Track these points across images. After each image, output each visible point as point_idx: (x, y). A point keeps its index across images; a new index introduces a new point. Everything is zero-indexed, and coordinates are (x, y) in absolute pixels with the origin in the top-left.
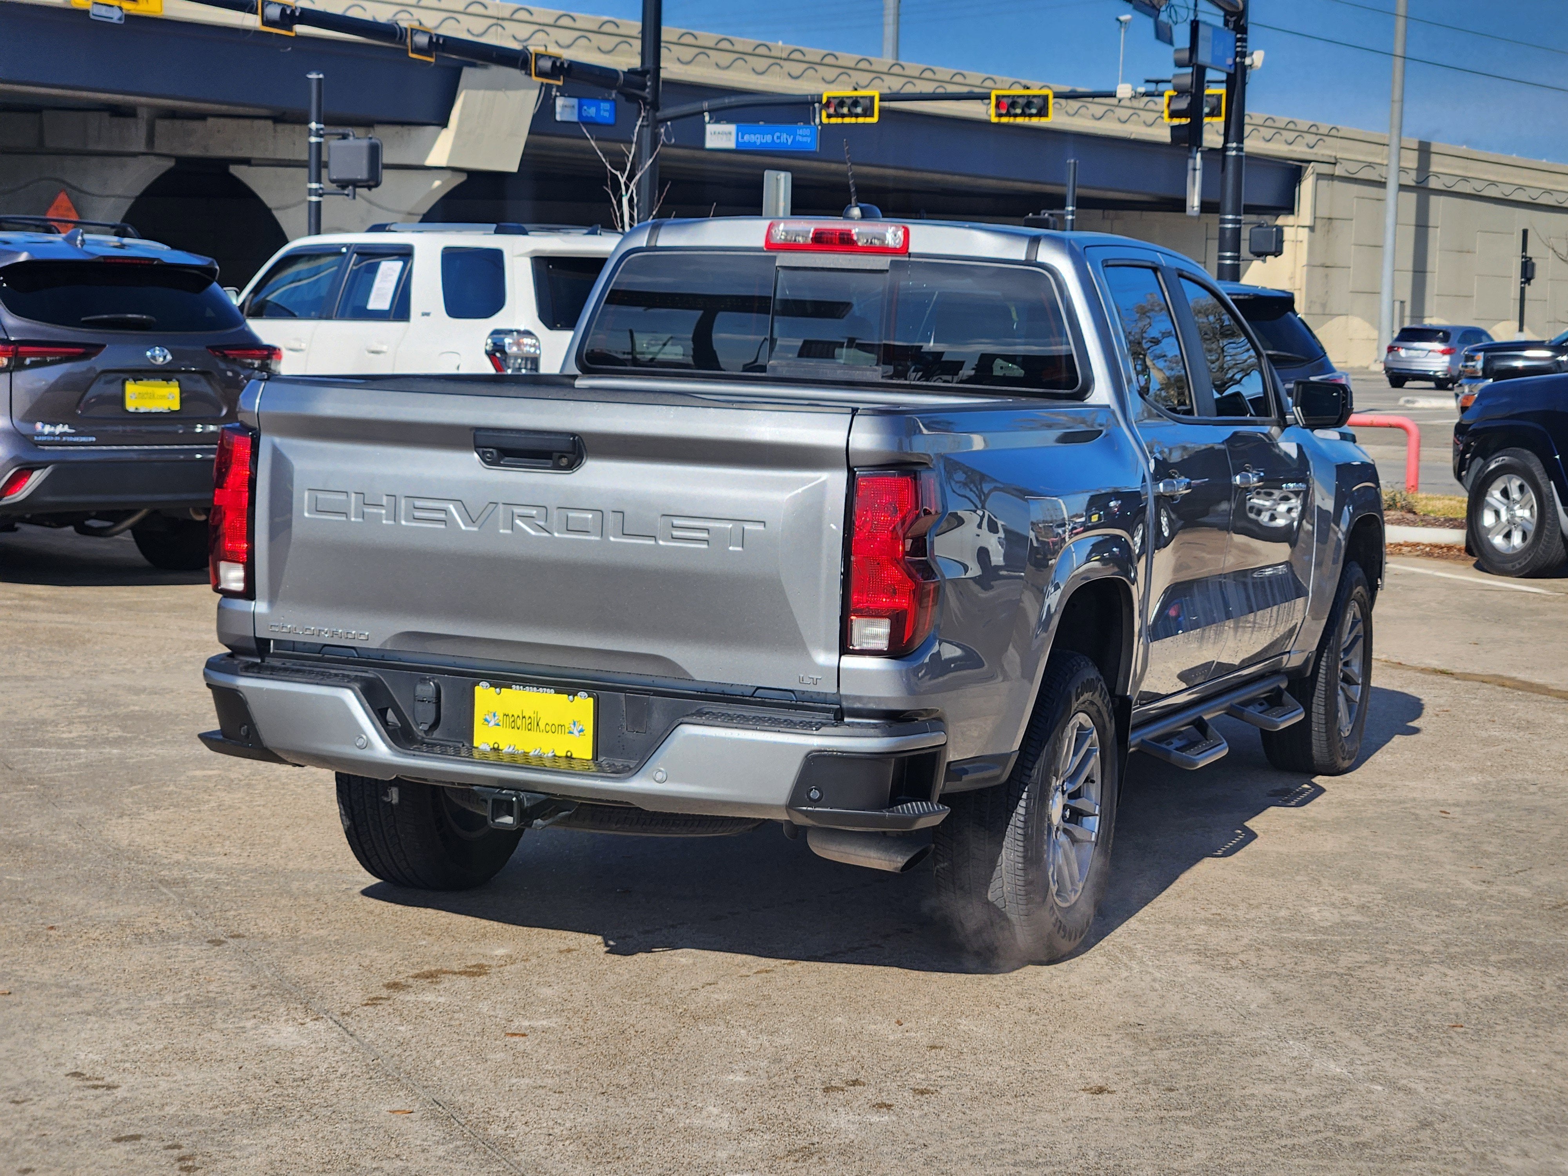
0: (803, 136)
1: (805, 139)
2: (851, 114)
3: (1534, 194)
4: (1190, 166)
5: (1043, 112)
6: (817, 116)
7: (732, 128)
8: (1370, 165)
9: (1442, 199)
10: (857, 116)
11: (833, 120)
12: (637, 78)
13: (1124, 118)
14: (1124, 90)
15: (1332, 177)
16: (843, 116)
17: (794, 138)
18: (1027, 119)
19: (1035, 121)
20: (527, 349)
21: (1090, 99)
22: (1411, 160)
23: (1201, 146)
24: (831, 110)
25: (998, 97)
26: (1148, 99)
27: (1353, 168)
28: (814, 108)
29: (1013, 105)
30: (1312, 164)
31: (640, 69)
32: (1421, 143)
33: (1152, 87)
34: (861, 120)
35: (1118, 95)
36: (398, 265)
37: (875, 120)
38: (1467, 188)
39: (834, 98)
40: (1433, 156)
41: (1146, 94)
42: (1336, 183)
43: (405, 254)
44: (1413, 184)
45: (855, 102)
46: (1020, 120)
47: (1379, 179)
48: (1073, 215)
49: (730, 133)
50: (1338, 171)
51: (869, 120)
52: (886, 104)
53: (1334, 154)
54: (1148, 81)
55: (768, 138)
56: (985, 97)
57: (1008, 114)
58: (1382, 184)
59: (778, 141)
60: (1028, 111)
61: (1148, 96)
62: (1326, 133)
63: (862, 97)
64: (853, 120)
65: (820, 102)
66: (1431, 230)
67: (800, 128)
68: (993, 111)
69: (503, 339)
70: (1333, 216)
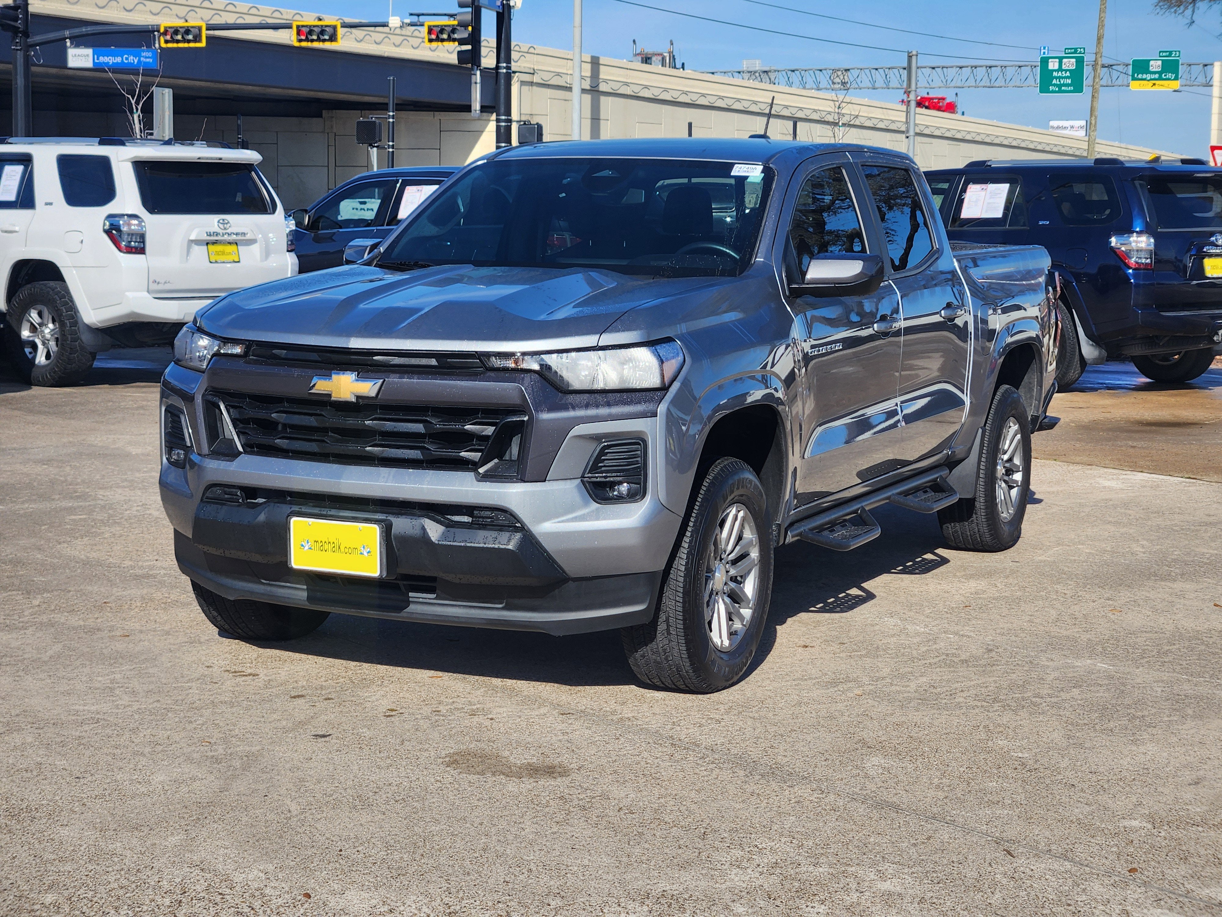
0: (146, 58)
1: (148, 60)
2: (185, 41)
3: (676, 94)
4: (473, 81)
5: (333, 38)
6: (157, 42)
7: (89, 51)
8: (558, 74)
9: (610, 99)
10: (189, 41)
11: (170, 45)
12: (11, 12)
13: (397, 43)
14: (394, 21)
15: (532, 84)
16: (178, 41)
17: (139, 60)
18: (321, 43)
19: (328, 46)
20: (133, 227)
21: (372, 29)
22: (587, 70)
23: (480, 66)
24: (168, 37)
25: (298, 27)
26: (414, 28)
27: (546, 77)
28: (154, 36)
29: (311, 32)
30: (517, 74)
31: (12, 5)
32: (593, 58)
33: (415, 19)
34: (192, 45)
35: (390, 25)
36: (20, 169)
37: (203, 44)
38: (628, 91)
39: (170, 28)
40: (601, 67)
41: (412, 24)
42: (535, 88)
43: (26, 160)
44: (588, 88)
45: (187, 31)
46: (316, 45)
47: (566, 85)
48: (393, 118)
49: (88, 55)
50: (536, 79)
51: (198, 45)
52: (211, 32)
53: (532, 66)
54: (411, 15)
55: (118, 60)
56: (289, 27)
57: (307, 40)
58: (569, 89)
59: (126, 62)
60: (322, 37)
61: (412, 25)
62: (526, 51)
63: (193, 27)
64: (186, 45)
65: (158, 31)
66: (602, 122)
67: (144, 51)
68: (294, 37)
69: (119, 221)
70: (533, 113)
